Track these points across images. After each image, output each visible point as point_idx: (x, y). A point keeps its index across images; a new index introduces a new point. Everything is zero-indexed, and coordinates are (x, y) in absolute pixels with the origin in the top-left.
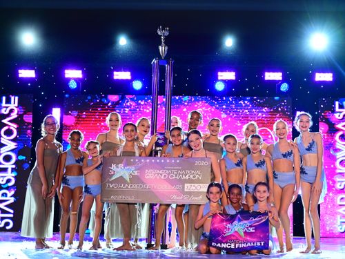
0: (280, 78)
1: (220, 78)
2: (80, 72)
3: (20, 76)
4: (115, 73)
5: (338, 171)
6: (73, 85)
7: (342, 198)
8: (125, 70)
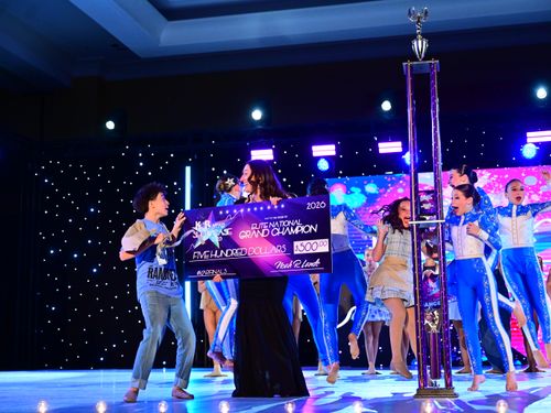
1: (529, 140)
2: (333, 147)
4: (380, 145)
6: (323, 165)
8: (393, 140)
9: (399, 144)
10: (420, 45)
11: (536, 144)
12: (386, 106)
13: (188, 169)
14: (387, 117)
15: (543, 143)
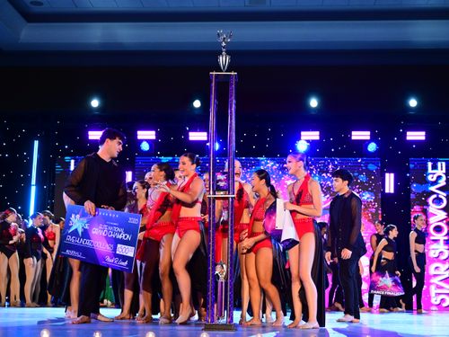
0: (368, 138)
1: (302, 138)
2: (154, 133)
3: (90, 138)
4: (191, 134)
5: (432, 238)
6: (145, 147)
7: (437, 268)
8: (201, 131)
9: (205, 134)
10: (224, 60)
11: (308, 141)
12: (197, 104)
13: (36, 143)
14: (196, 112)
15: (313, 141)
